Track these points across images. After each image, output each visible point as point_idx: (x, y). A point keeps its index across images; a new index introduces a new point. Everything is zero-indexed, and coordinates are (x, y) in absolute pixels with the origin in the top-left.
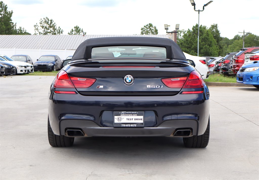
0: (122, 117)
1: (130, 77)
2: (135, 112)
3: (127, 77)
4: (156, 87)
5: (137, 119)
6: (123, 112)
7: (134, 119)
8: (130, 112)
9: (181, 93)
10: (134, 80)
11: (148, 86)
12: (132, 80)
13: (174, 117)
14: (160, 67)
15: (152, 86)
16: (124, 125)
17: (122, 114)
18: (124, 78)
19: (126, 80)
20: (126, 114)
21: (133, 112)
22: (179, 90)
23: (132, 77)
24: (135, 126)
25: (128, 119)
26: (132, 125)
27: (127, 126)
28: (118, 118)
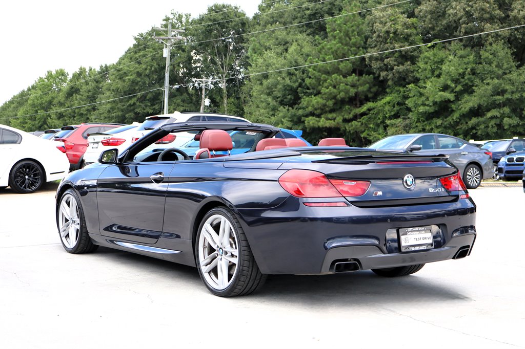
0: (409, 236)
2: (423, 228)
3: (408, 177)
4: (438, 191)
5: (425, 238)
6: (409, 229)
7: (422, 239)
8: (417, 229)
11: (430, 190)
15: (434, 190)
16: (413, 249)
17: (409, 232)
18: (403, 179)
19: (406, 182)
20: (414, 231)
21: (420, 229)
22: (457, 193)
24: (424, 248)
25: (416, 239)
26: (422, 248)
27: (416, 249)
28: (405, 239)
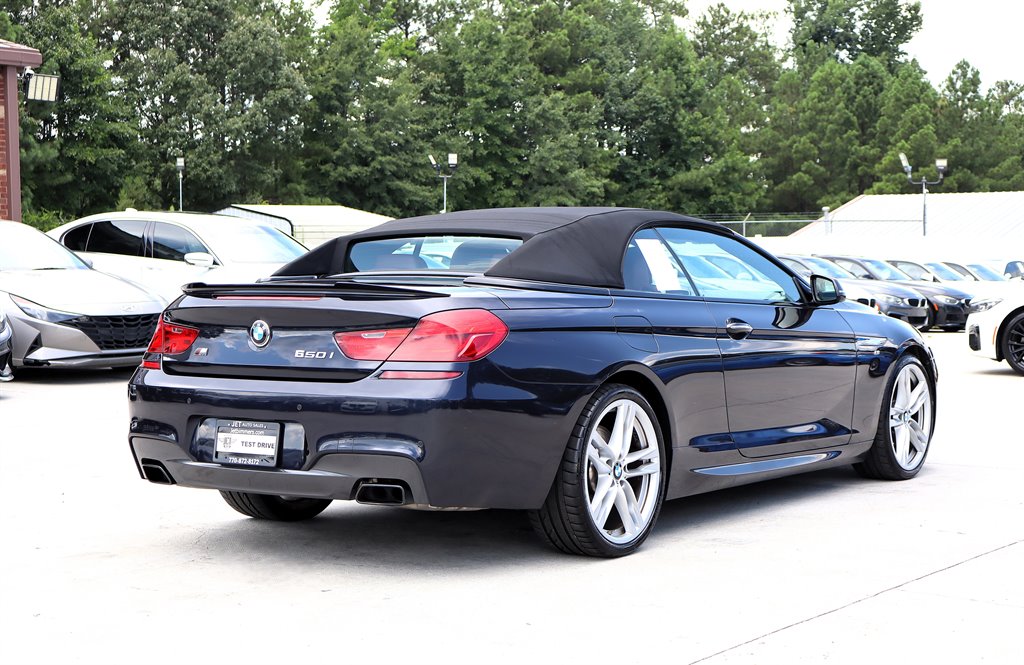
0: (234, 436)
1: (262, 326)
2: (261, 425)
3: (256, 325)
4: (317, 356)
5: (263, 445)
6: (235, 423)
7: (256, 445)
8: (249, 424)
9: (378, 376)
10: (271, 335)
11: (297, 352)
12: (265, 335)
13: (343, 444)
14: (345, 298)
15: (307, 353)
16: (234, 460)
17: (234, 427)
19: (253, 334)
20: (242, 427)
21: (256, 425)
22: (373, 366)
23: (266, 326)
24: (256, 462)
25: (244, 443)
26: (250, 462)
27: (240, 462)
28: (226, 439)
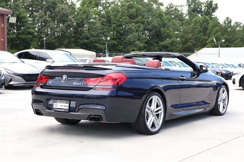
0: (58, 104)
1: (65, 76)
2: (65, 101)
4: (79, 84)
5: (65, 106)
6: (58, 101)
7: (63, 106)
8: (62, 101)
9: (94, 89)
11: (74, 83)
12: (66, 79)
14: (86, 70)
15: (76, 83)
16: (58, 110)
18: (62, 77)
20: (60, 102)
21: (63, 101)
22: (93, 87)
23: (66, 77)
24: (63, 110)
25: (60, 106)
28: (56, 105)
